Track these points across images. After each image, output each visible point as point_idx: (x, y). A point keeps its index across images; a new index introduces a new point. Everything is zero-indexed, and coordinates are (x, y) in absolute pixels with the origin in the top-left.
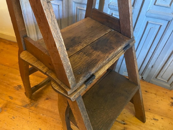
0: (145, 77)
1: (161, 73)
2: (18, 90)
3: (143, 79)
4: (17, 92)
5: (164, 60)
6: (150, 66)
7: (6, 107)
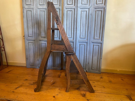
0: (87, 70)
1: (93, 66)
2: (26, 80)
3: (87, 72)
4: (26, 81)
5: (91, 58)
6: (87, 63)
7: (21, 86)
